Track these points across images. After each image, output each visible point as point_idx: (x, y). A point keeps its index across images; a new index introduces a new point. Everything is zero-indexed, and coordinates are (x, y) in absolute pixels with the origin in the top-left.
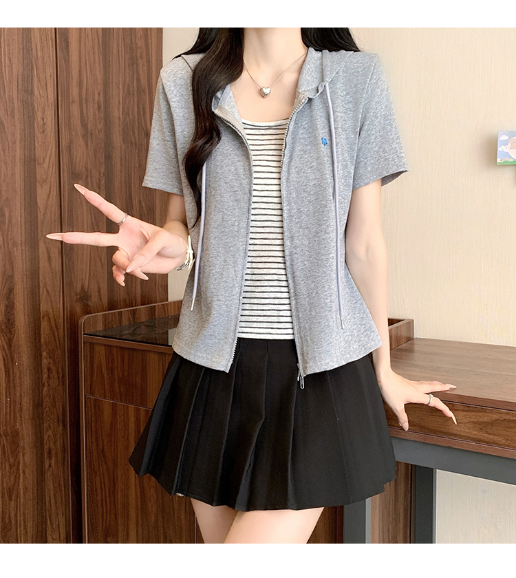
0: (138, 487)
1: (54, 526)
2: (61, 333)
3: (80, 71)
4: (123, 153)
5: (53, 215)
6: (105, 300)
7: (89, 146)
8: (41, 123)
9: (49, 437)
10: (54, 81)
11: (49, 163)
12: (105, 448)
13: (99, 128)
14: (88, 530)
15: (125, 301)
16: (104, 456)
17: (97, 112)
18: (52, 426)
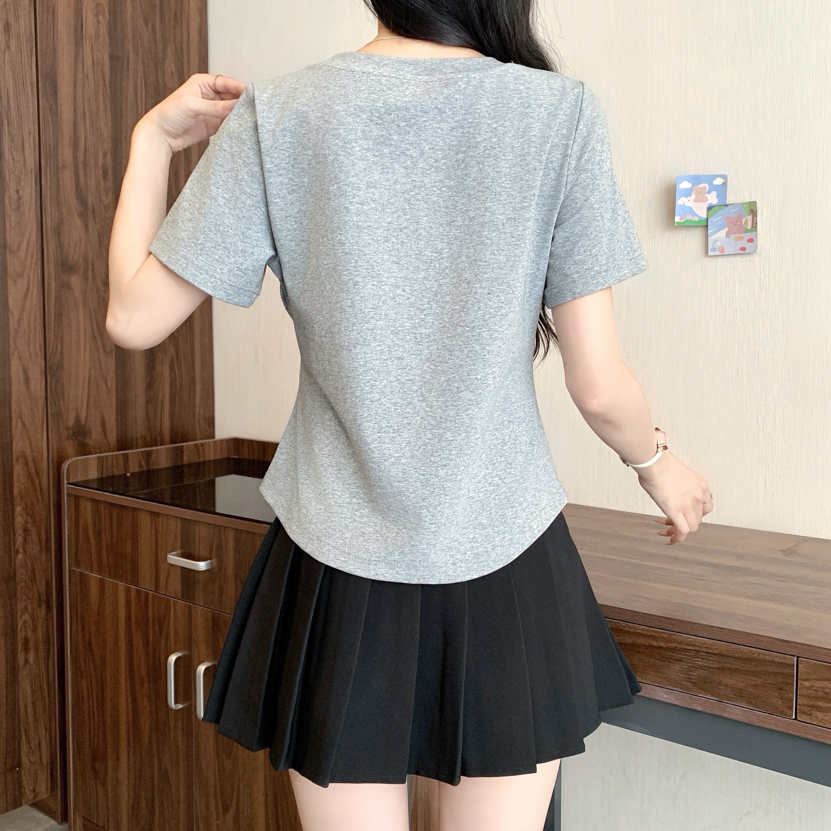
0: (129, 695)
1: (32, 745)
3: (75, 125)
5: (32, 322)
6: (113, 437)
7: (90, 225)
8: (14, 196)
9: (25, 622)
10: (34, 138)
11: (27, 251)
13: (106, 202)
15: (144, 438)
16: (91, 651)
17: (102, 181)
18: (29, 607)
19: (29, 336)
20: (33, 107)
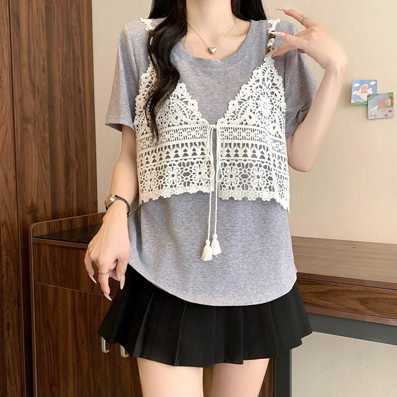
0: (74, 349)
1: (12, 381)
2: (16, 237)
3: (29, 42)
4: (62, 104)
5: (9, 149)
6: (49, 213)
7: (36, 98)
9: (8, 314)
10: (8, 49)
11: (6, 111)
12: (50, 322)
13: (44, 85)
14: (37, 383)
15: (65, 212)
16: (49, 328)
17: (42, 74)
18: (10, 306)
19: (8, 159)
20: (8, 31)
